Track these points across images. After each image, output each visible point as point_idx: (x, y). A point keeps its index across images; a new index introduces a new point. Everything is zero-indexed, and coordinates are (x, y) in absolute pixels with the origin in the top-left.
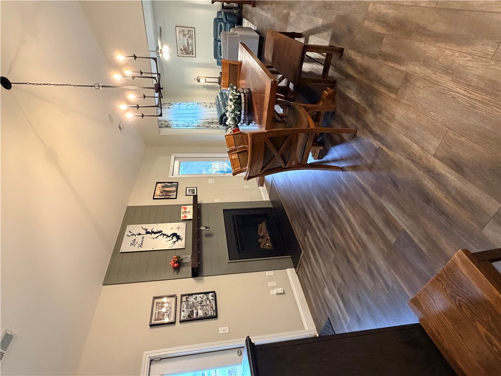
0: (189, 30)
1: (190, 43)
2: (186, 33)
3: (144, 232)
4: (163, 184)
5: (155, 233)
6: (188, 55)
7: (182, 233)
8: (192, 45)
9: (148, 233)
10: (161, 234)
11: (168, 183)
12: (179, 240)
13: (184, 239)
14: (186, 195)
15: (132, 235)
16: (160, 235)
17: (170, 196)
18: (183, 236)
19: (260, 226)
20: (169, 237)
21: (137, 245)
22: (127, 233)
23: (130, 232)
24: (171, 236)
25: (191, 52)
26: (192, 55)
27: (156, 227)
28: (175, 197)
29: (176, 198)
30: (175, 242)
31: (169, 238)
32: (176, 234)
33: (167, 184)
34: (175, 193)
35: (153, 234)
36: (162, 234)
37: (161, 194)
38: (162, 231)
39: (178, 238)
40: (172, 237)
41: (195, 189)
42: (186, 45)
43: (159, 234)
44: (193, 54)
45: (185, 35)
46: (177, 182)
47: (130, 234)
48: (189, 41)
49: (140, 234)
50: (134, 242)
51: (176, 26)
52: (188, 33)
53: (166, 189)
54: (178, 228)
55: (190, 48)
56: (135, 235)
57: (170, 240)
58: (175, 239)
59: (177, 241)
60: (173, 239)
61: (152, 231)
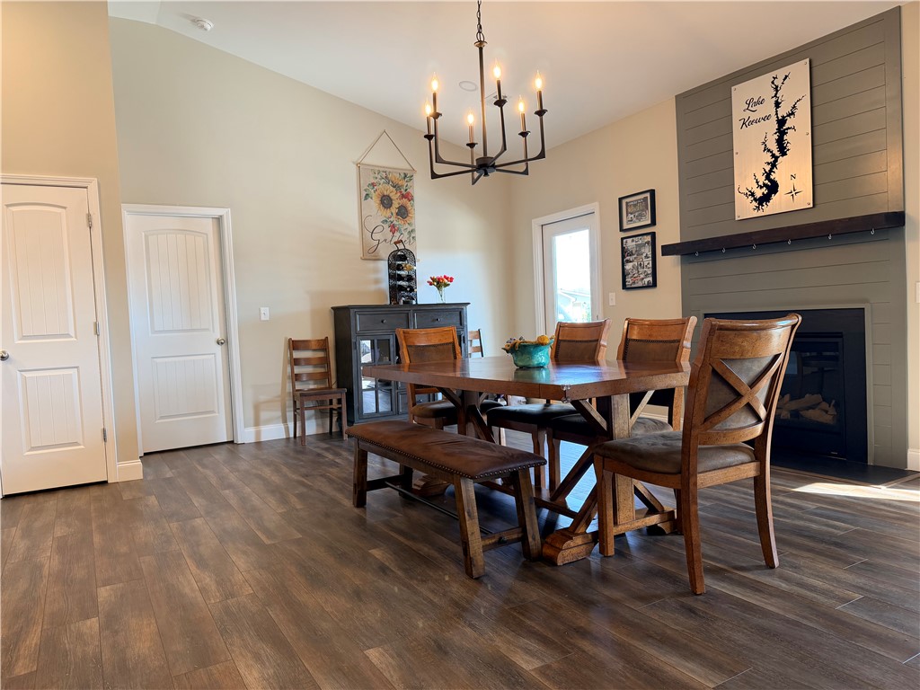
3: (782, 112)
5: (781, 143)
7: (778, 204)
9: (781, 122)
10: (777, 154)
12: (756, 204)
13: (760, 213)
15: (776, 87)
16: (773, 156)
18: (769, 209)
20: (768, 177)
21: (746, 115)
22: (780, 73)
23: (785, 77)
24: (770, 180)
27: (800, 134)
30: (753, 194)
31: (762, 180)
32: (777, 192)
35: (777, 136)
36: (777, 159)
38: (784, 154)
39: (764, 200)
40: (765, 185)
43: (776, 151)
47: (779, 81)
49: (777, 105)
50: (757, 103)
54: (795, 193)
56: (775, 96)
57: (757, 182)
58: (759, 193)
59: (755, 200)
60: (761, 187)
61: (789, 128)
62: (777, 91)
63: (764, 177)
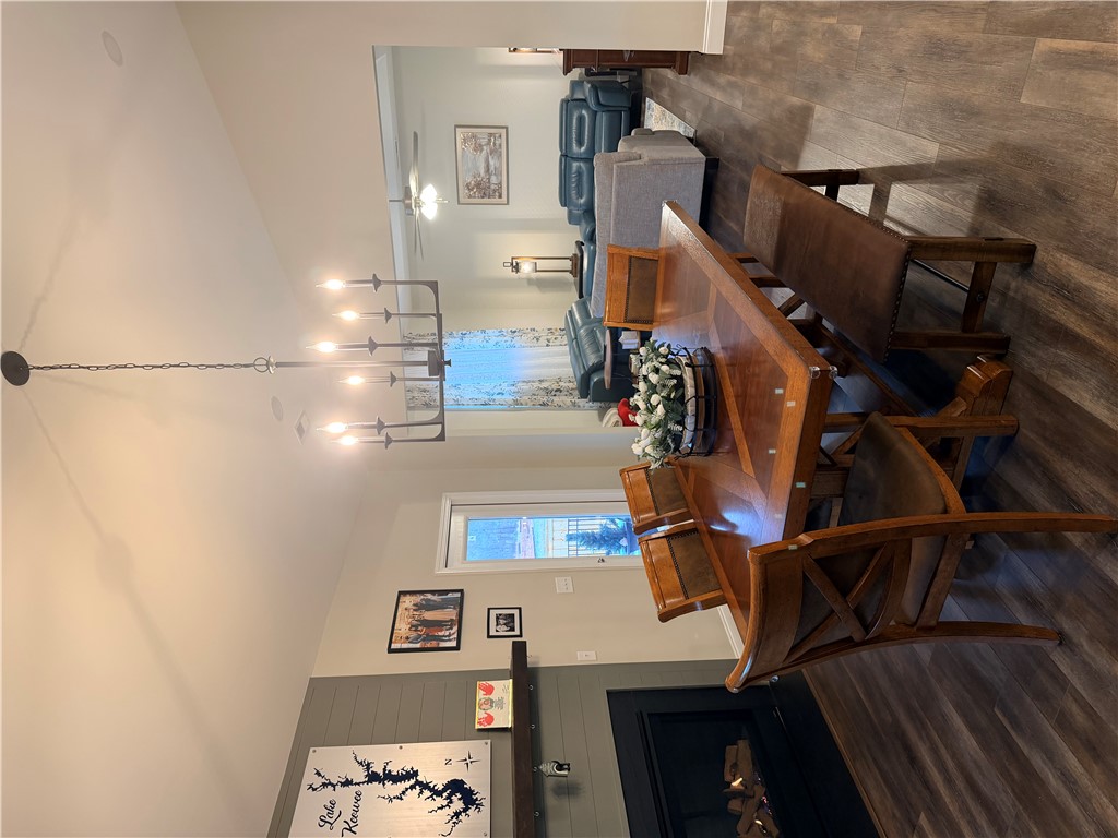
0: (491, 135)
1: (492, 168)
2: (484, 141)
3: (359, 774)
4: (418, 599)
5: (396, 779)
6: (486, 200)
7: (478, 781)
8: (498, 173)
9: (373, 777)
10: (412, 781)
11: (433, 592)
12: (472, 809)
13: (486, 803)
14: (489, 637)
15: (324, 785)
16: (412, 787)
17: (440, 639)
18: (482, 791)
19: (731, 750)
20: (439, 793)
21: (340, 825)
22: (310, 777)
23: (318, 774)
24: (444, 790)
25: (494, 191)
26: (497, 200)
27: (398, 757)
28: (454, 644)
29: (457, 648)
30: (457, 814)
31: (440, 801)
32: (462, 782)
33: (429, 596)
34: (455, 628)
35: (388, 784)
36: (418, 783)
37: (413, 635)
38: (416, 773)
39: (469, 799)
40: (449, 797)
41: (516, 612)
42: (482, 171)
43: (408, 784)
44: (500, 197)
45: (481, 146)
46: (461, 591)
47: (318, 782)
48: (492, 162)
49: (348, 783)
50: (330, 810)
51: (456, 126)
52: (490, 140)
53: (429, 615)
54: (468, 761)
55: (494, 179)
56: (334, 786)
57: (442, 807)
58: (458, 804)
59: (465, 810)
60: (451, 802)
61: (385, 770)
62: (330, 784)
63: (438, 799)
